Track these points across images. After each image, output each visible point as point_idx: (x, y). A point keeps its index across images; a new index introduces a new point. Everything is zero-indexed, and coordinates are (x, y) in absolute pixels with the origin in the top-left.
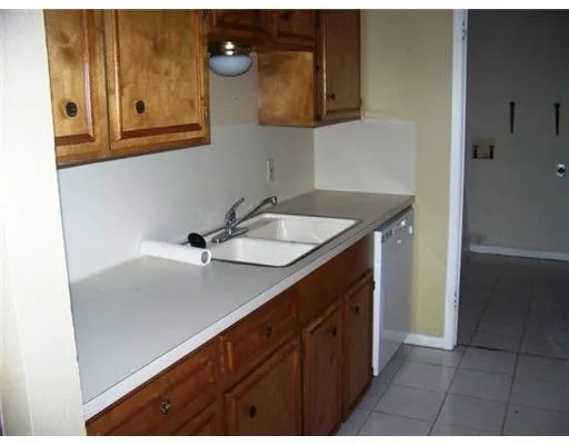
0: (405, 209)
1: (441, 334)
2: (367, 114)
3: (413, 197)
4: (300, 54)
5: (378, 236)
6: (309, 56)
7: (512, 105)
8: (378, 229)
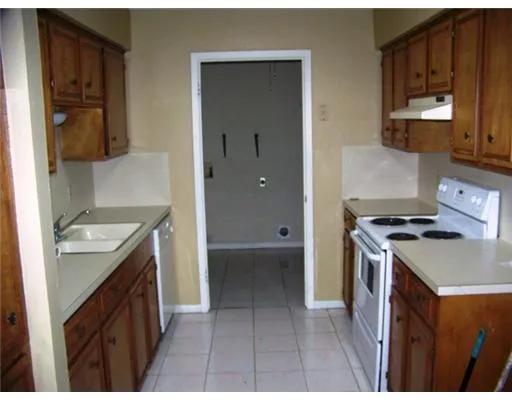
0: (166, 216)
1: (198, 302)
2: (132, 150)
3: (170, 207)
4: (92, 110)
5: (156, 232)
6: (100, 111)
7: (224, 136)
8: (155, 228)
